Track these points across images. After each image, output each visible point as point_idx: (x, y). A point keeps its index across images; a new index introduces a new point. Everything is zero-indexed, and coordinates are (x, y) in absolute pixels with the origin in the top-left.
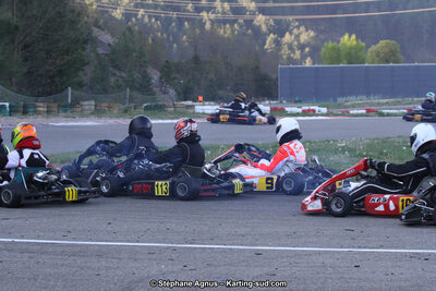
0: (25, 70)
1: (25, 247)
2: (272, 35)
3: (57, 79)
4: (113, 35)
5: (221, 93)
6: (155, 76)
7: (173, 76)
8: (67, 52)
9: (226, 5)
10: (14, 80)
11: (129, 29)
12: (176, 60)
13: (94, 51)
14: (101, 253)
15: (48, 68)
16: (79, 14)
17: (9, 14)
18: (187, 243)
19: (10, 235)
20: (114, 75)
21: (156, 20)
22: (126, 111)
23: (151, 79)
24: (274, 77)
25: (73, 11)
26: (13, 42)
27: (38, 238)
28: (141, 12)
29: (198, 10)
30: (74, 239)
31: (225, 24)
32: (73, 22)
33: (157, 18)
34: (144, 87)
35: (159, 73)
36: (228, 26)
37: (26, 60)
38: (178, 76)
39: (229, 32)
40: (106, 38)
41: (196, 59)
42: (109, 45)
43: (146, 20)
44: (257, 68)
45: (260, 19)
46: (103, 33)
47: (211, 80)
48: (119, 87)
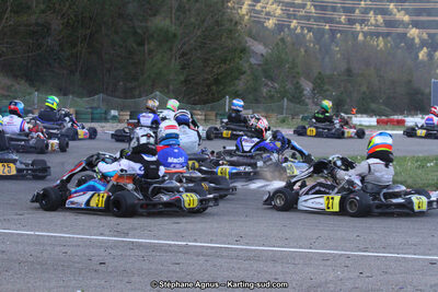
0: (182, 78)
1: (199, 250)
2: (425, 49)
3: (214, 87)
4: (265, 45)
5: (373, 106)
6: (307, 87)
7: (326, 87)
8: (224, 61)
9: (379, 17)
10: (171, 87)
11: (282, 40)
12: (328, 72)
13: (248, 61)
14: (275, 258)
15: (206, 76)
16: (236, 23)
17: (167, 22)
18: (360, 250)
19: (183, 238)
20: (266, 85)
21: (309, 31)
22: (283, 121)
23: (303, 90)
24: (427, 91)
25: (231, 21)
26: (171, 50)
27: (211, 242)
28: (294, 23)
29: (351, 22)
30: (247, 244)
31: (378, 37)
32: (231, 31)
33: (310, 30)
34: (297, 98)
35: (311, 85)
36: (381, 38)
37: (183, 68)
38: (330, 88)
39: (382, 44)
40: (259, 48)
41: (349, 72)
42: (262, 55)
43: (299, 31)
44: (410, 81)
45: (413, 32)
46: (256, 43)
47: (364, 93)
48: (271, 97)
